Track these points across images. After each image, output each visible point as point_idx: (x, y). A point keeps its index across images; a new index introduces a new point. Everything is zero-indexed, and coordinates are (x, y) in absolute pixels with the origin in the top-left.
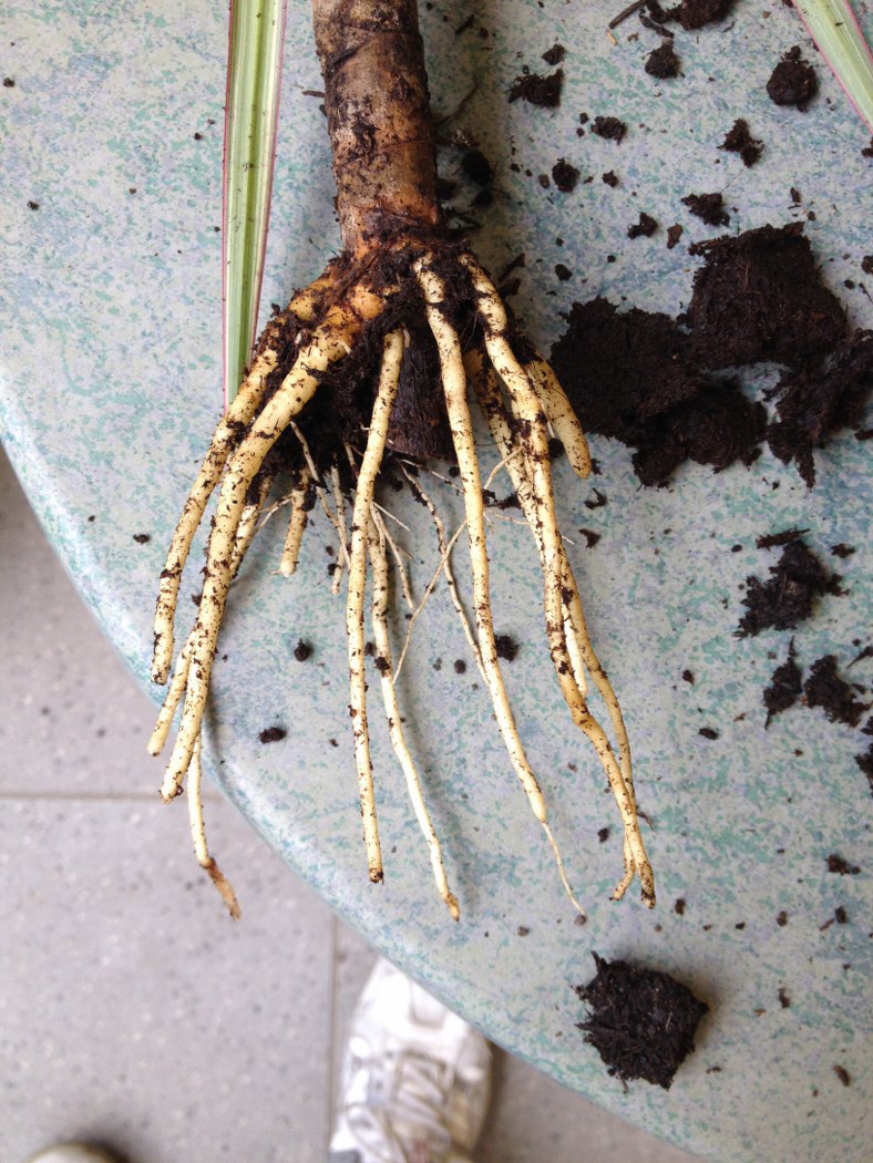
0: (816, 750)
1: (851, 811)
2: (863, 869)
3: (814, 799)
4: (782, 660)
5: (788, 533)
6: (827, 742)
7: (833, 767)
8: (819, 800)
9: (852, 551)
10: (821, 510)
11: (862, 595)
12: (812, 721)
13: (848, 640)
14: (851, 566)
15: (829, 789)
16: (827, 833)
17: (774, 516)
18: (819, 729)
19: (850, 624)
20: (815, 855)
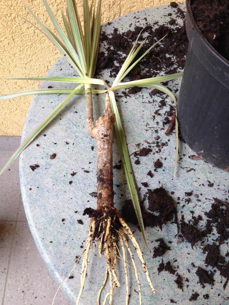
0: (167, 279)
1: (174, 291)
2: (177, 302)
3: (168, 289)
4: (161, 262)
5: (160, 239)
6: (169, 278)
7: (171, 282)
8: (169, 289)
9: (172, 242)
10: (166, 235)
11: (174, 250)
12: (167, 274)
13: (172, 259)
14: (172, 245)
15: (170, 287)
16: (170, 295)
17: (158, 236)
18: (168, 275)
19: (172, 256)
20: (168, 299)
